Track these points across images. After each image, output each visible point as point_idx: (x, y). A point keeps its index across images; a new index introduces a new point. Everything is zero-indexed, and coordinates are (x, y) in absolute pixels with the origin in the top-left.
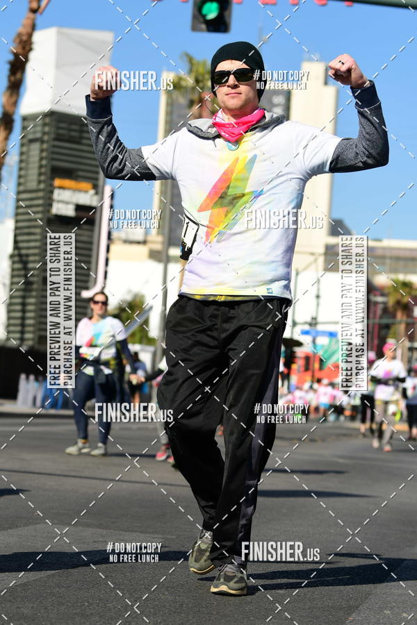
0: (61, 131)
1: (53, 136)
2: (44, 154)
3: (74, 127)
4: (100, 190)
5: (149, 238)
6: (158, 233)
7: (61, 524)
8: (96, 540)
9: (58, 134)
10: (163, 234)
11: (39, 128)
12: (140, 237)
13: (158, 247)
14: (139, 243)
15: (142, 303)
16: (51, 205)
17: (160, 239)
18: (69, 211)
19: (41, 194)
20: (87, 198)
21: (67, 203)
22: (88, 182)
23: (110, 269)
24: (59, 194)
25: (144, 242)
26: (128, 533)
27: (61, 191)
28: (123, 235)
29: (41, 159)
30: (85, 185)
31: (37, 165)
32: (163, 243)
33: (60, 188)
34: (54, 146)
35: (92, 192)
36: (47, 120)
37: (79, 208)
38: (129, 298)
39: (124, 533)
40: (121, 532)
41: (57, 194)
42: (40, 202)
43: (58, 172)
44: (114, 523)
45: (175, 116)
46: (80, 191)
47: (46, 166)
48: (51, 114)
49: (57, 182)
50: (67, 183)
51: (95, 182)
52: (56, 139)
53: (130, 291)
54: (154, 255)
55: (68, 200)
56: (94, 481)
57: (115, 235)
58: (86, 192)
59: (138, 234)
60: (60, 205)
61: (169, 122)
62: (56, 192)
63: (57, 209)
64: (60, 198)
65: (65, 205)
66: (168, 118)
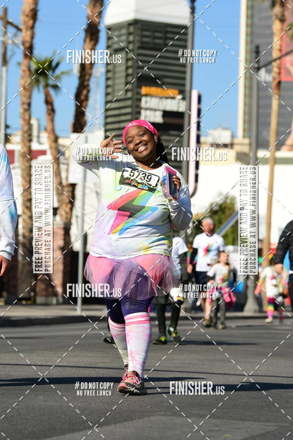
0: (145, 40)
1: (137, 45)
2: (130, 63)
3: (157, 35)
4: (187, 94)
5: (236, 141)
6: (244, 137)
7: (174, 416)
8: (211, 429)
9: (142, 43)
10: (250, 137)
11: (124, 38)
12: (227, 140)
13: (246, 149)
14: (225, 146)
15: (233, 204)
16: (139, 113)
17: (247, 141)
18: (158, 118)
19: (129, 103)
20: (175, 105)
21: (155, 110)
22: (175, 89)
23: (200, 172)
24: (146, 102)
26: (241, 422)
27: (148, 99)
28: (210, 140)
29: (127, 68)
30: (171, 92)
31: (124, 74)
32: (250, 144)
33: (146, 95)
34: (139, 55)
35: (180, 97)
36: (132, 29)
37: (166, 114)
38: (219, 200)
39: (237, 422)
40: (234, 421)
41: (144, 102)
42: (129, 110)
43: (145, 80)
44: (226, 413)
45: (256, 19)
46: (167, 97)
47: (132, 75)
48: (136, 22)
49: (144, 90)
50: (153, 90)
51: (181, 88)
52: (140, 48)
53: (220, 194)
54: (242, 158)
55: (156, 107)
57: (202, 139)
58: (173, 98)
59: (224, 137)
60: (148, 112)
61: (250, 26)
62: (144, 99)
63: (146, 117)
64: (148, 106)
65: (152, 112)
66: (249, 21)
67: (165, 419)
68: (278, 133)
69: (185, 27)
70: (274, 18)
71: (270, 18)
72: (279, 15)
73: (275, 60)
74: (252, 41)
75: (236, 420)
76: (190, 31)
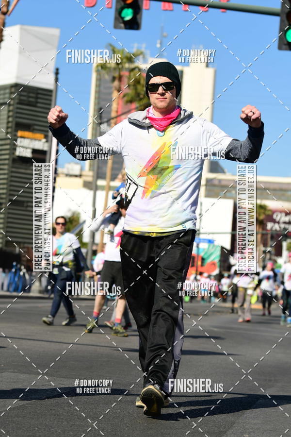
0: (23, 98)
1: (17, 101)
2: (11, 114)
3: (31, 95)
4: (50, 139)
5: (84, 173)
6: (90, 170)
7: (19, 373)
8: (44, 384)
9: (20, 100)
10: (93, 170)
11: (7, 96)
12: (78, 173)
13: (90, 179)
14: (76, 176)
15: (78, 218)
16: (15, 149)
17: (91, 173)
18: (28, 154)
19: (8, 142)
20: (41, 145)
21: (27, 148)
22: (42, 134)
23: (55, 194)
24: (21, 142)
25: (80, 176)
27: (22, 140)
28: (65, 171)
29: (9, 117)
30: (39, 136)
31: (5, 121)
32: (93, 176)
33: (22, 137)
34: (17, 108)
35: (44, 140)
36: (13, 90)
37: (34, 151)
38: (68, 215)
39: (63, 379)
40: (62, 379)
41: (19, 142)
42: (8, 147)
43: (20, 126)
44: (56, 372)
45: (102, 89)
46: (35, 140)
47: (12, 122)
48: (16, 86)
49: (20, 133)
50: (26, 134)
51: (46, 133)
52: (18, 103)
53: (70, 210)
54: (87, 185)
55: (27, 146)
56: (43, 343)
57: (60, 170)
58: (40, 140)
59: (75, 170)
60: (22, 149)
61: (98, 92)
62: (19, 140)
63: (20, 152)
64: (22, 144)
65: (25, 150)
66: (97, 89)
67: (13, 375)
68: (113, 169)
69: (51, 91)
70: (113, 89)
71: (111, 88)
72: (118, 87)
73: (113, 118)
74: (99, 103)
75: (62, 377)
76: (54, 94)
